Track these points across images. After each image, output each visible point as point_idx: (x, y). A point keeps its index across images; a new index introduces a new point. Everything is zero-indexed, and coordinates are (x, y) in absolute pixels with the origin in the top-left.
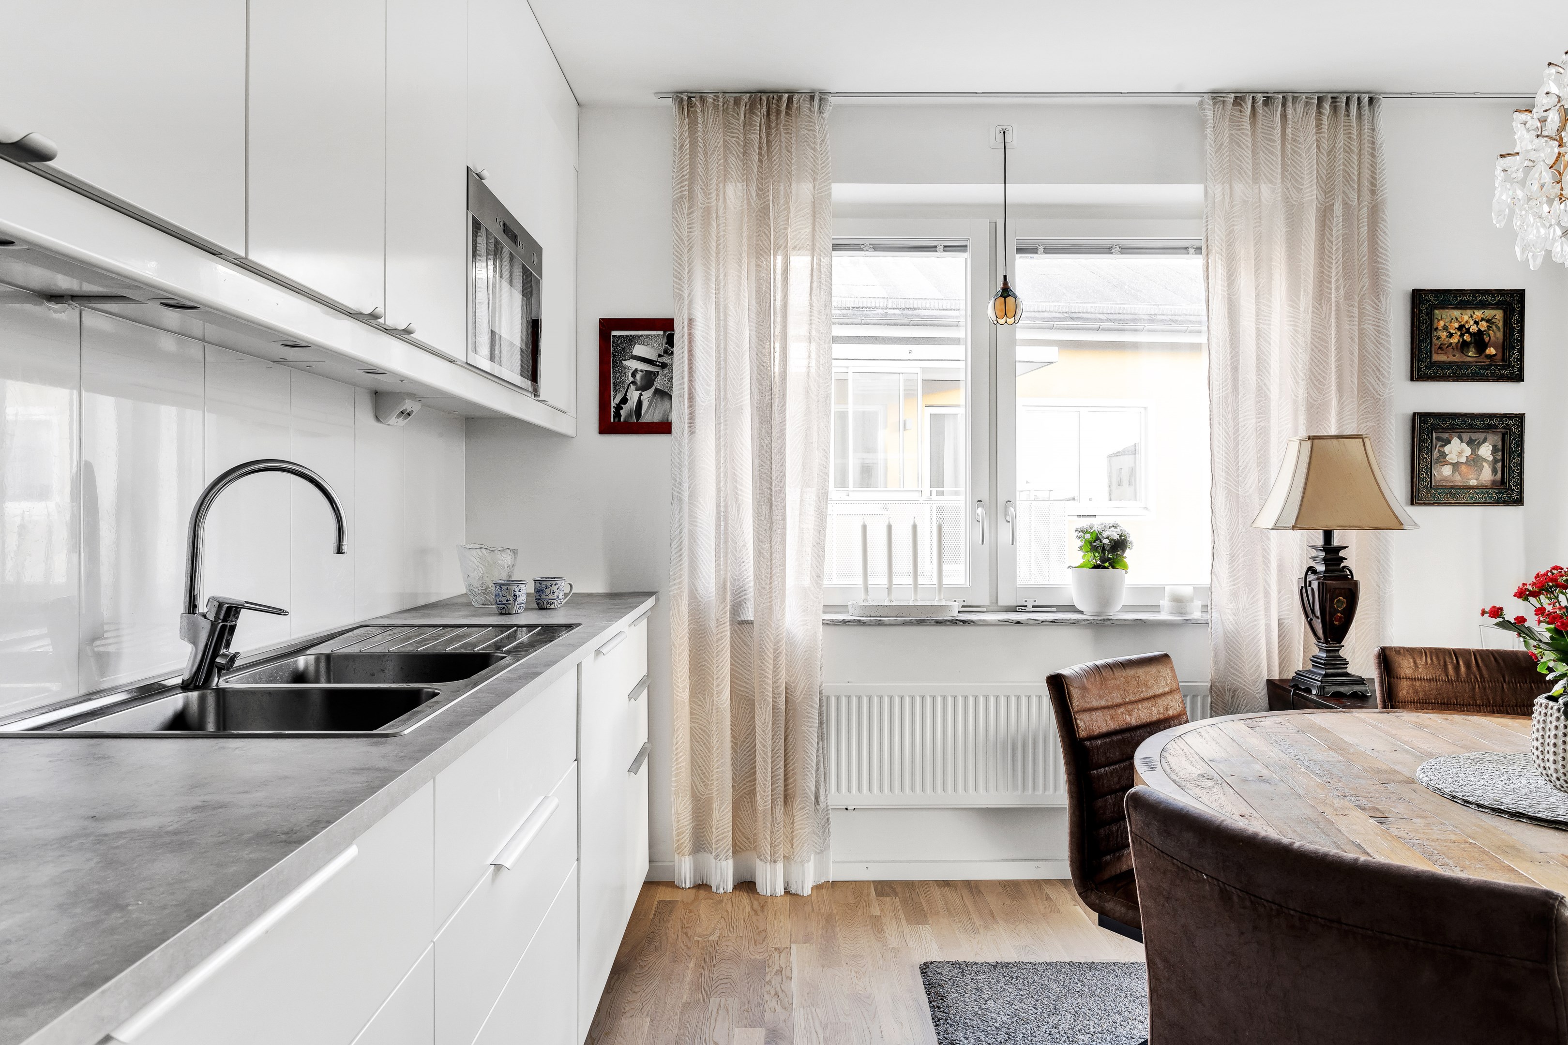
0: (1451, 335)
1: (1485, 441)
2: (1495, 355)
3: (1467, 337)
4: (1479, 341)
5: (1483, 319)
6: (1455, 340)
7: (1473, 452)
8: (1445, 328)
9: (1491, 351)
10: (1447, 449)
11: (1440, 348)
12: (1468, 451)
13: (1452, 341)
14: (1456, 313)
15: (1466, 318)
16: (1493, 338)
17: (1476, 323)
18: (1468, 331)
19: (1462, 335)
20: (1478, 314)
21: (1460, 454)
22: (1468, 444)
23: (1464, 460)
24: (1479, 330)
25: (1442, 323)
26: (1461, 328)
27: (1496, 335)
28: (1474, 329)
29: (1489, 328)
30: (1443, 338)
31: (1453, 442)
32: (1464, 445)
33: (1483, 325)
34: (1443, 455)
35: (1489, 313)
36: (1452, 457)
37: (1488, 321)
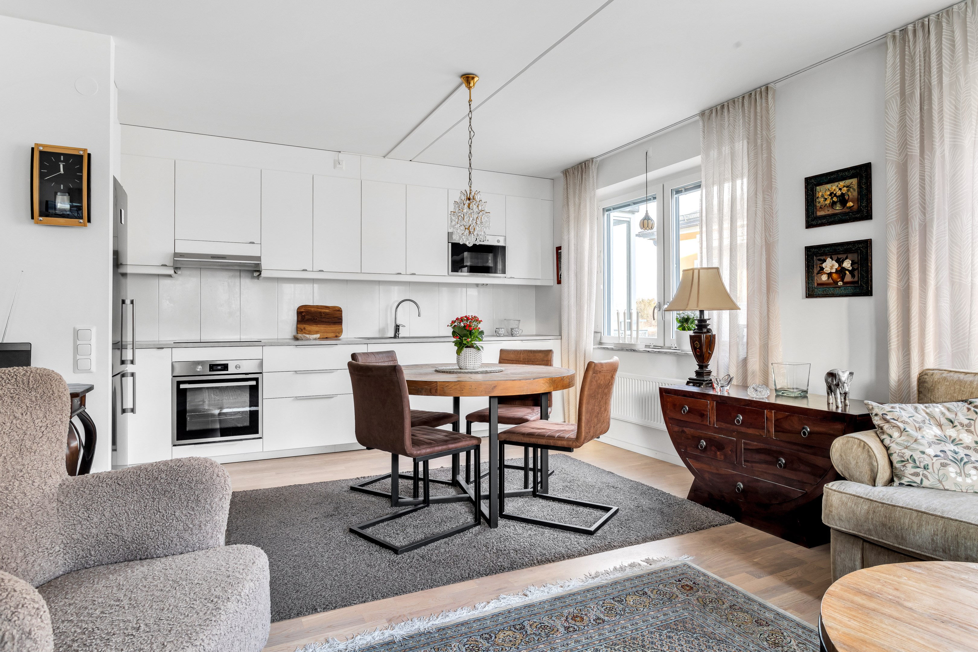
0: (826, 199)
1: (846, 258)
2: (853, 206)
3: (835, 199)
4: (843, 200)
5: (844, 186)
6: (828, 202)
7: (840, 265)
8: (822, 196)
9: (850, 204)
10: (824, 265)
11: (820, 208)
12: (836, 265)
13: (826, 202)
14: (828, 186)
15: (834, 188)
16: (850, 196)
17: (840, 189)
18: (835, 195)
19: (832, 198)
20: (842, 184)
21: (832, 268)
22: (836, 261)
23: (834, 271)
24: (842, 193)
25: (820, 194)
26: (831, 194)
27: (854, 194)
28: (839, 193)
29: (848, 190)
30: (822, 202)
31: (827, 261)
32: (834, 262)
33: (845, 190)
34: (822, 269)
35: (848, 182)
36: (827, 270)
37: (847, 187)
